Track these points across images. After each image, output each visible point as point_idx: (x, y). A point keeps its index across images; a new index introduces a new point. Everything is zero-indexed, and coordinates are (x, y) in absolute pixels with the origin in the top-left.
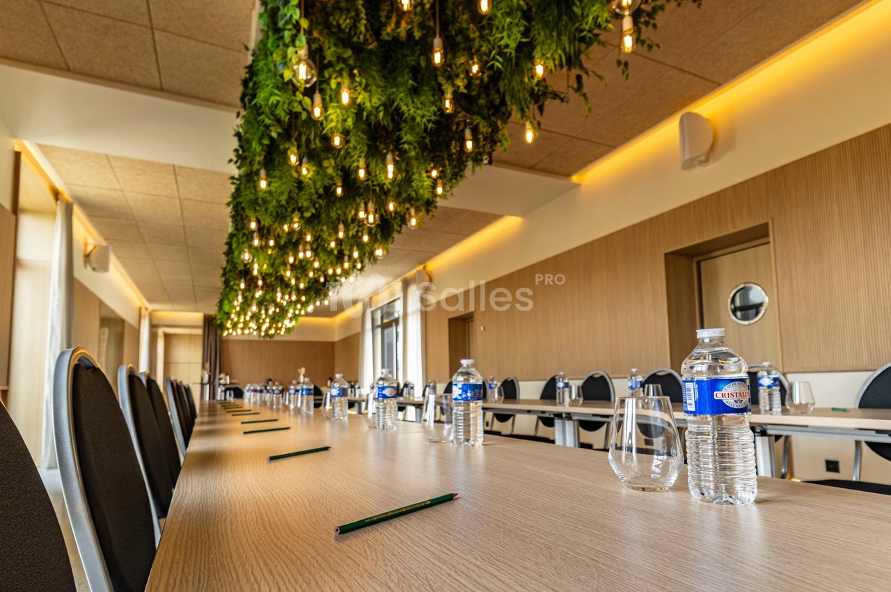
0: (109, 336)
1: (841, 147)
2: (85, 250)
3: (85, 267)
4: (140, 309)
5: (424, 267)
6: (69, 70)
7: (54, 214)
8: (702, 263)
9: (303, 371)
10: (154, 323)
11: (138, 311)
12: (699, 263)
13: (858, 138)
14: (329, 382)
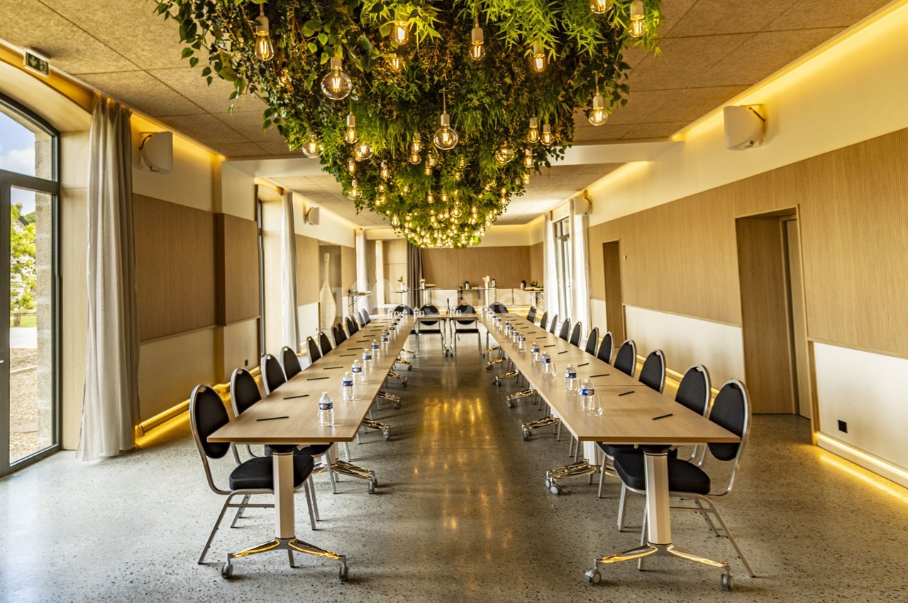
0: (331, 258)
1: (838, 152)
2: (305, 209)
3: (305, 222)
4: (355, 231)
5: (586, 192)
6: (272, 155)
7: (281, 201)
8: (788, 223)
9: (487, 279)
10: (369, 238)
11: (353, 233)
12: (785, 223)
13: (848, 147)
14: (522, 285)
